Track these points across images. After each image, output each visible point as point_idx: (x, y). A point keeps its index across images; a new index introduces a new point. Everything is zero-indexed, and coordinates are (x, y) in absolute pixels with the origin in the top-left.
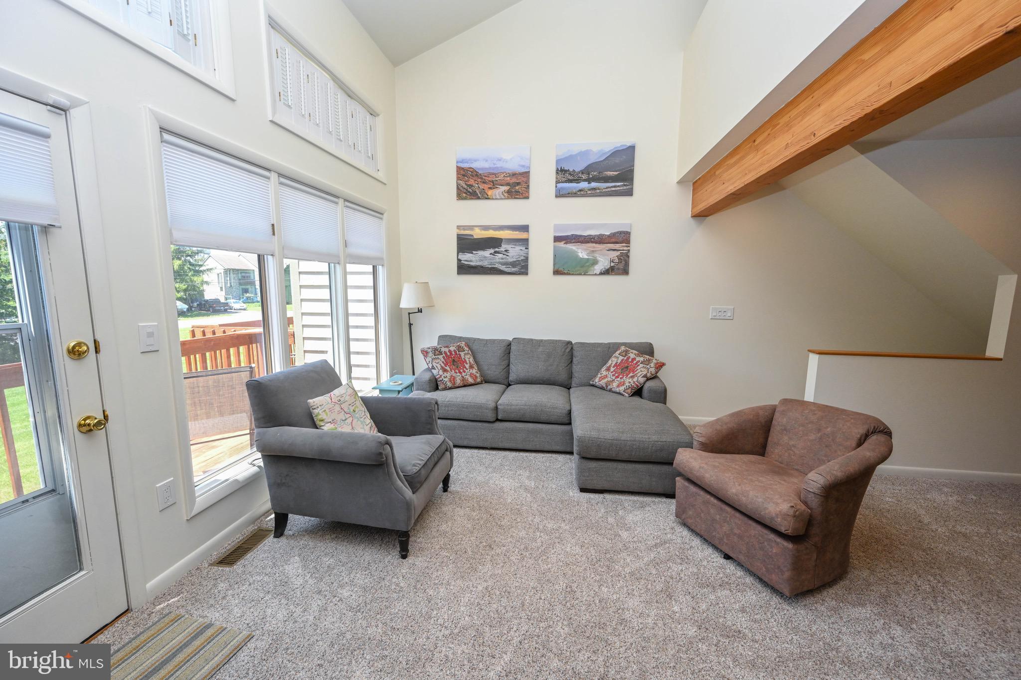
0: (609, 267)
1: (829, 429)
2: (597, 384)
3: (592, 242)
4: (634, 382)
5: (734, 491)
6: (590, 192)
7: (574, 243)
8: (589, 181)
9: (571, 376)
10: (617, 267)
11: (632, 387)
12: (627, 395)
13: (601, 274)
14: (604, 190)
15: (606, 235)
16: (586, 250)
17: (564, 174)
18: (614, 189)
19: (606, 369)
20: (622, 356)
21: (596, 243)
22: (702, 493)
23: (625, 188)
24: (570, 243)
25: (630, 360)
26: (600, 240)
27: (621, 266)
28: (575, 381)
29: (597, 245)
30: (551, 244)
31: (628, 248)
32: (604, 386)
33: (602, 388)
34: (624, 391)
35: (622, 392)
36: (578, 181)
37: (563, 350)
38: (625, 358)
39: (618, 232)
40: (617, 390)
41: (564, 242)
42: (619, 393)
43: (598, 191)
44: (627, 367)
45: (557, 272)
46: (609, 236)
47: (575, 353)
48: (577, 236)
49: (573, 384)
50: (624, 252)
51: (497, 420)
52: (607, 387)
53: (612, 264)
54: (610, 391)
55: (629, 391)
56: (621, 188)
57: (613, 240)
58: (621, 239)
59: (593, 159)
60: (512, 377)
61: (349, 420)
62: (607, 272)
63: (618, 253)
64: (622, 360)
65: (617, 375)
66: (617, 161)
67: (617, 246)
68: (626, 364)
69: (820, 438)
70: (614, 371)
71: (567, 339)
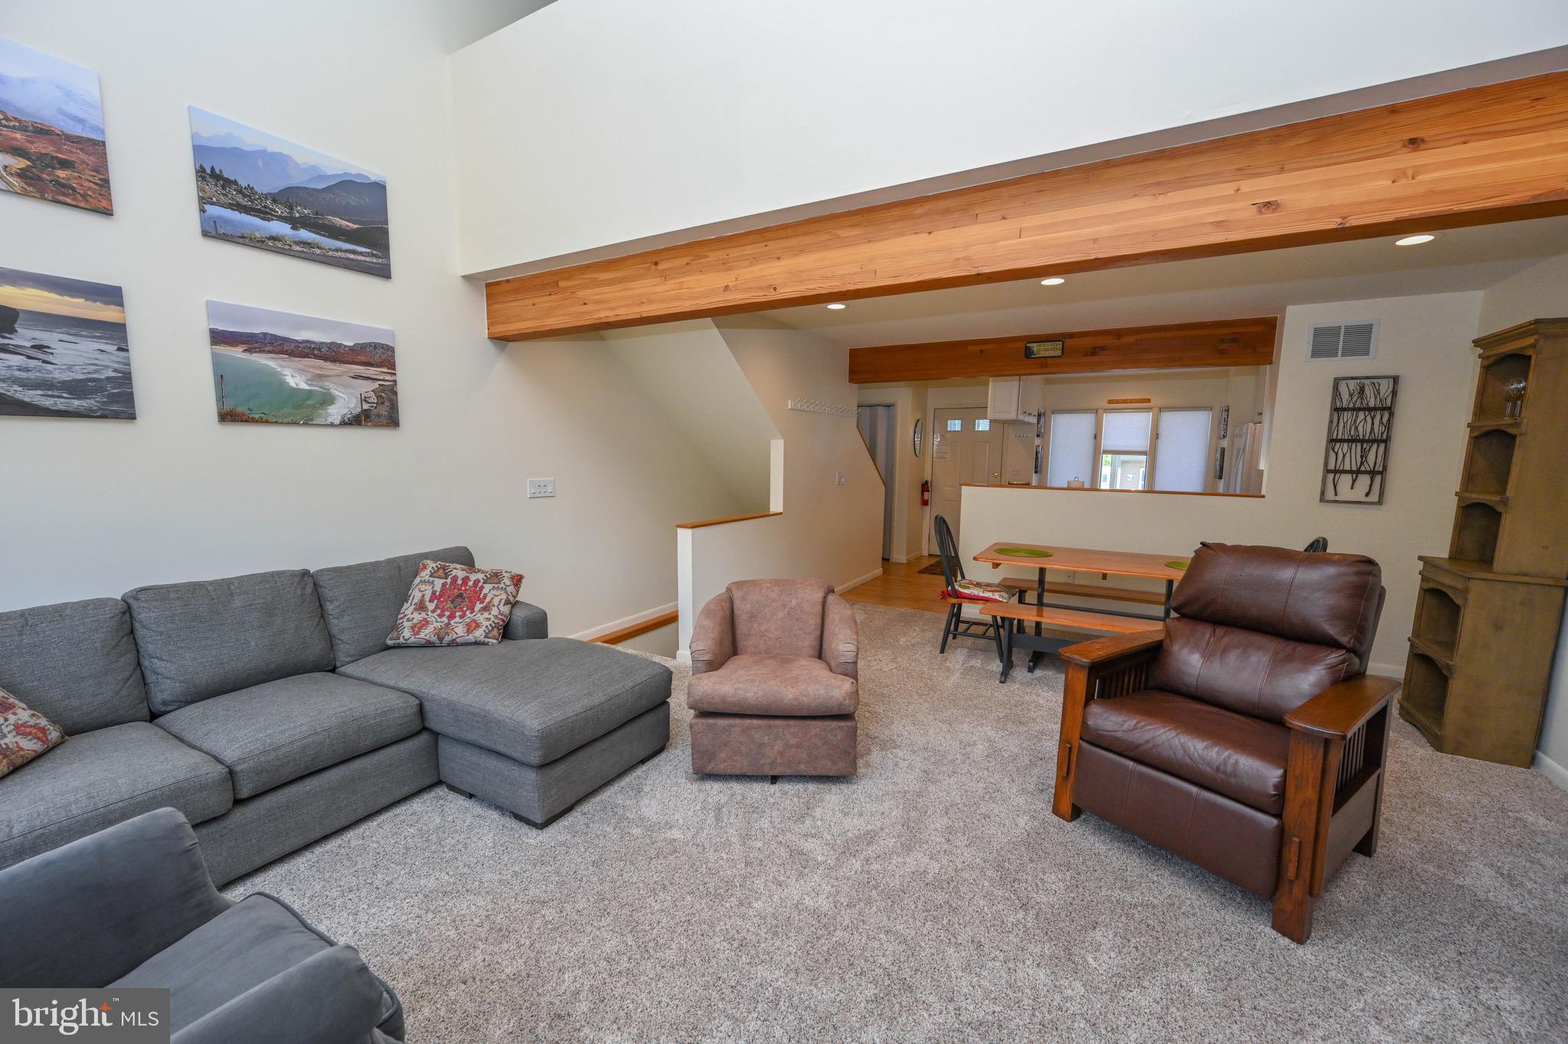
0: (359, 410)
1: (793, 602)
2: (412, 639)
3: (316, 357)
4: (496, 617)
5: (791, 696)
6: (298, 248)
7: (270, 352)
8: (296, 223)
9: (329, 643)
10: (375, 411)
11: (496, 626)
12: (495, 641)
13: (344, 424)
14: (331, 253)
15: (346, 346)
16: (301, 371)
17: (223, 188)
18: (352, 256)
19: (416, 609)
20: (439, 577)
21: (325, 359)
23: (375, 260)
24: (260, 352)
25: (460, 582)
26: (333, 354)
27: (384, 410)
28: (343, 651)
29: (328, 365)
30: (202, 347)
31: (393, 378)
32: (434, 639)
33: (428, 645)
34: (486, 637)
35: (482, 639)
36: (265, 214)
37: (299, 592)
38: (449, 580)
39: (370, 344)
40: (471, 638)
41: (245, 347)
42: (477, 643)
43: (318, 251)
44: (460, 596)
45: (228, 416)
46: (352, 349)
47: (327, 593)
48: (275, 338)
50: (386, 383)
51: (238, 802)
52: (441, 639)
53: (366, 406)
54: (453, 644)
55: (495, 632)
56: (368, 259)
57: (363, 358)
58: (377, 359)
59: (297, 180)
62: (357, 420)
63: (376, 385)
64: (444, 585)
65: (447, 613)
66: (353, 200)
67: (371, 371)
68: (456, 591)
69: (789, 614)
70: (437, 608)
71: (297, 566)
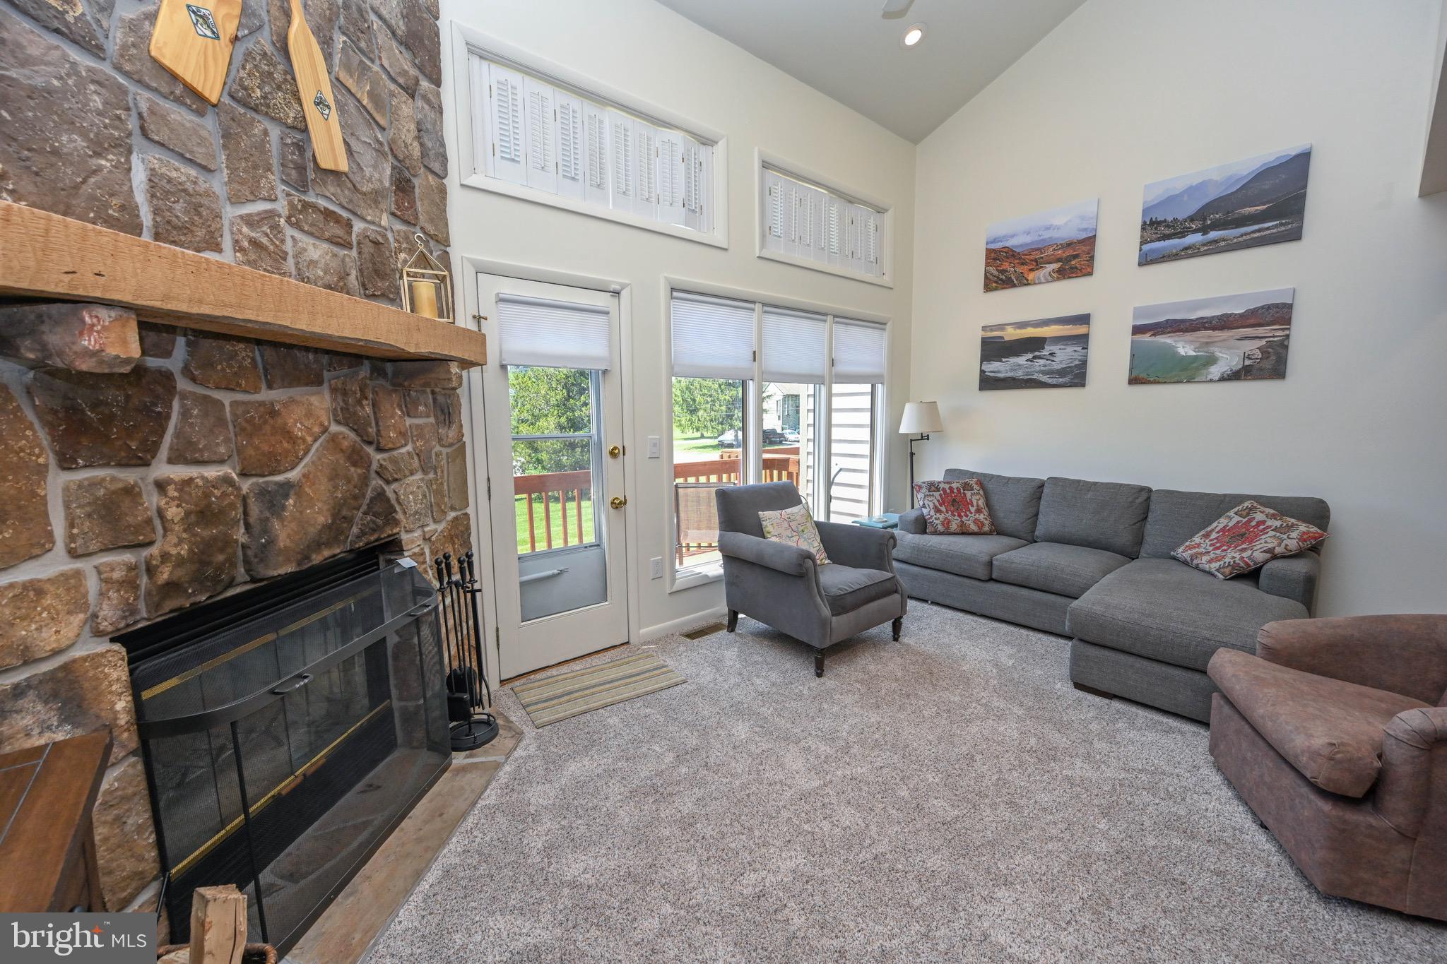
0: (1240, 366)
2: (1179, 555)
3: (1206, 329)
4: (1242, 558)
6: (1205, 248)
7: (1169, 333)
8: (1204, 230)
9: (1139, 541)
10: (1258, 366)
11: (1234, 566)
12: (1221, 576)
13: (1223, 379)
14: (1235, 240)
15: (1236, 314)
16: (1191, 342)
17: (1156, 229)
18: (1258, 234)
19: (1203, 535)
20: (1240, 516)
21: (1214, 329)
22: (1236, 717)
23: (1283, 228)
24: (1162, 334)
25: (1253, 523)
26: (1224, 323)
27: (1268, 364)
28: (1146, 549)
29: (1217, 333)
30: (1126, 339)
31: (1287, 332)
32: (1189, 559)
33: (1185, 563)
34: (1217, 570)
35: (1213, 570)
36: (1182, 234)
37: (1130, 499)
38: (1245, 520)
39: (1262, 307)
40: (1207, 567)
41: (1152, 333)
42: (1210, 573)
43: (1222, 244)
44: (1243, 535)
45: (1134, 381)
46: (1241, 315)
47: (1152, 506)
48: (1175, 321)
49: (1143, 553)
50: (1276, 339)
51: (991, 579)
52: (1192, 560)
53: (1248, 362)
54: (1197, 567)
55: (1227, 571)
56: (1274, 231)
57: (1252, 321)
58: (1268, 318)
59: (1213, 194)
60: (1039, 531)
61: (795, 539)
62: (1234, 376)
63: (1263, 342)
64: (1238, 522)
65: (1218, 545)
66: (1267, 185)
67: (1260, 331)
68: (1244, 530)
70: (1216, 538)
71: (1143, 484)
